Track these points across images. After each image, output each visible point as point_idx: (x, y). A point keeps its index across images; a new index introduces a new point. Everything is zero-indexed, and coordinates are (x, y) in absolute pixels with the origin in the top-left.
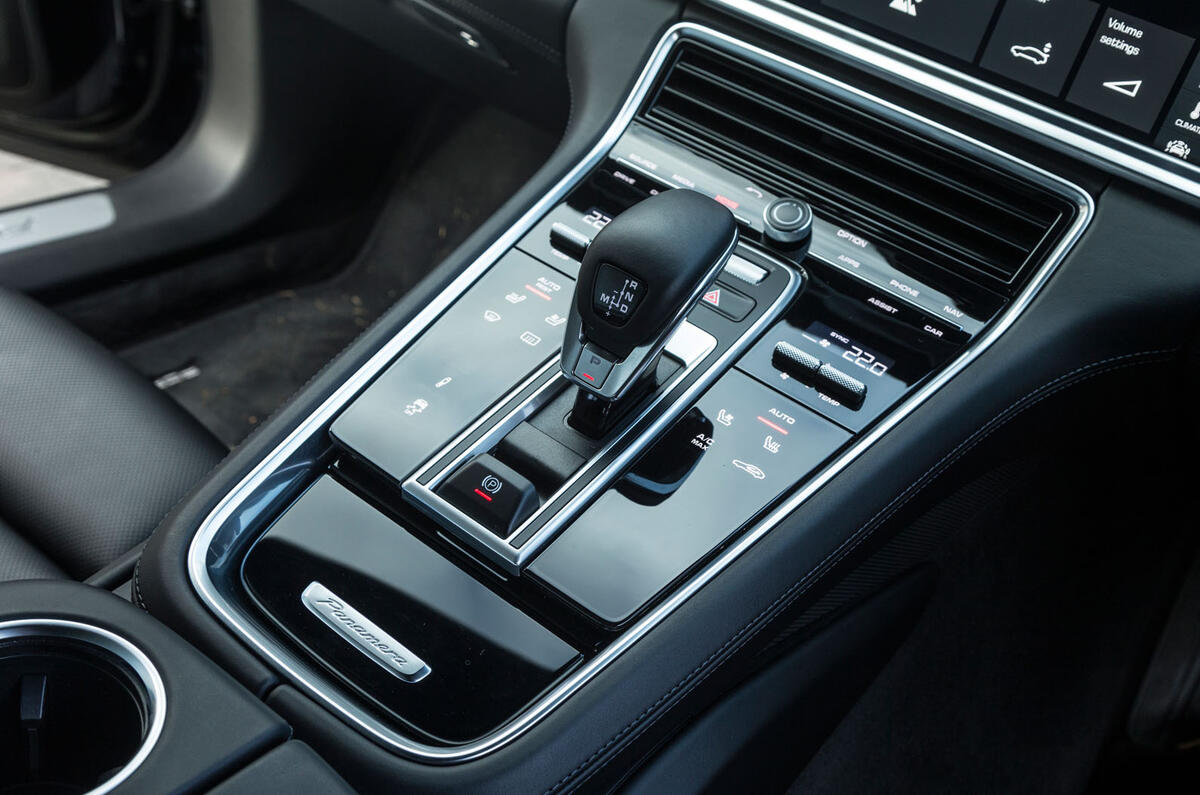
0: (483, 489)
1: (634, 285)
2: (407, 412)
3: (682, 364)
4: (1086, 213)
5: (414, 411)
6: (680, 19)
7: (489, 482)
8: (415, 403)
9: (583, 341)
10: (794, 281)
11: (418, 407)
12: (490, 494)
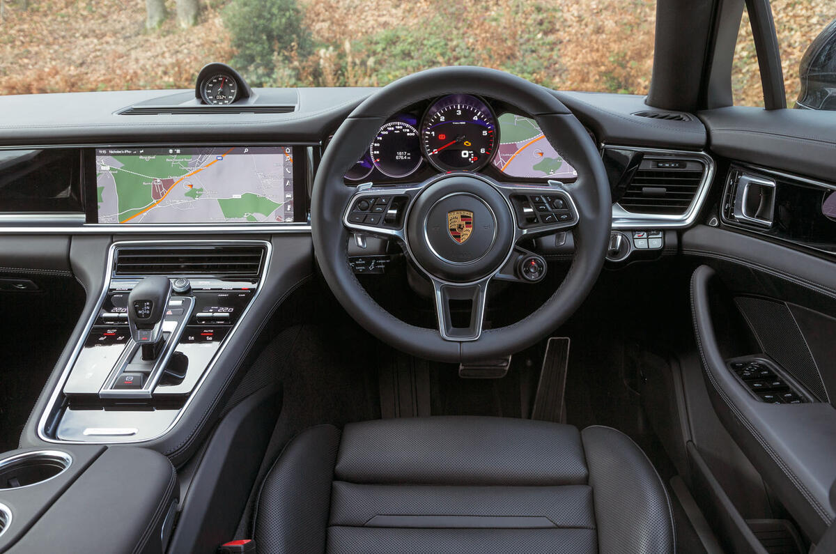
1: (148, 304)
3: (169, 333)
4: (269, 246)
6: (112, 242)
7: (128, 378)
9: (138, 329)
10: (193, 300)
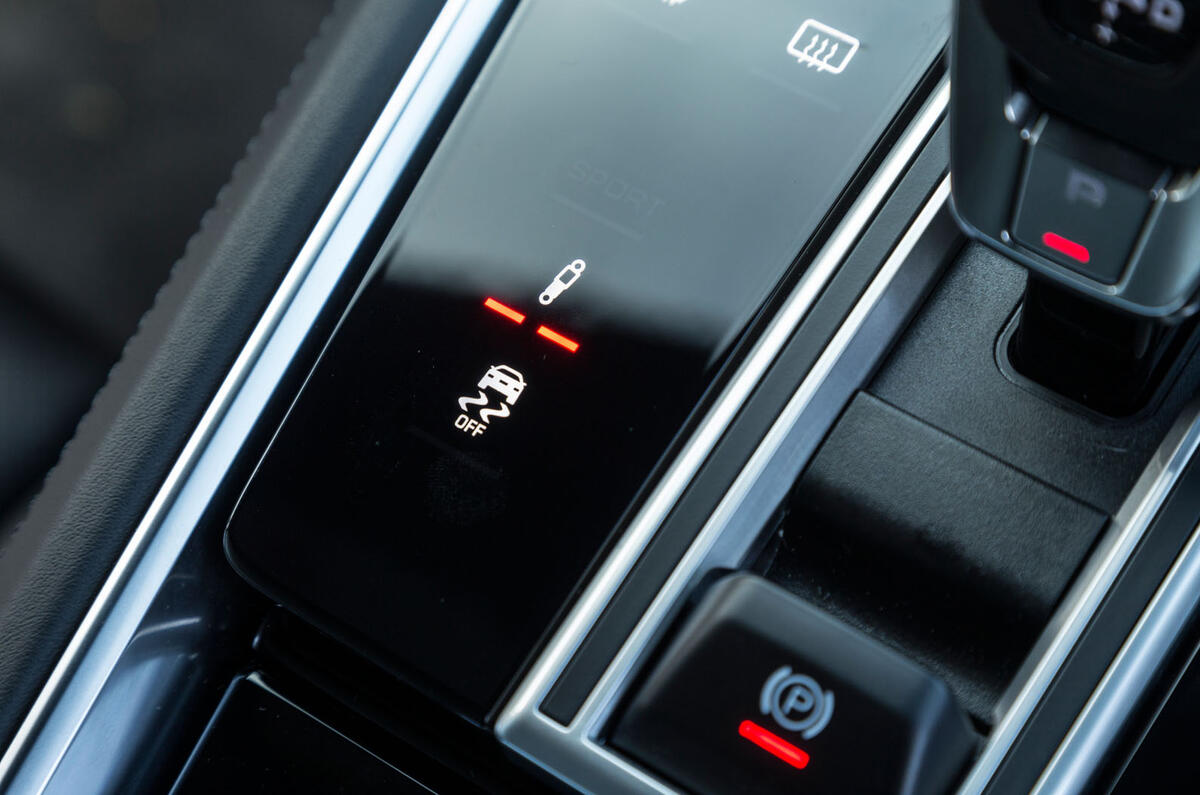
0: (768, 722)
2: (465, 424)
5: (485, 414)
7: (785, 695)
8: (483, 383)
11: (496, 399)
12: (794, 739)
